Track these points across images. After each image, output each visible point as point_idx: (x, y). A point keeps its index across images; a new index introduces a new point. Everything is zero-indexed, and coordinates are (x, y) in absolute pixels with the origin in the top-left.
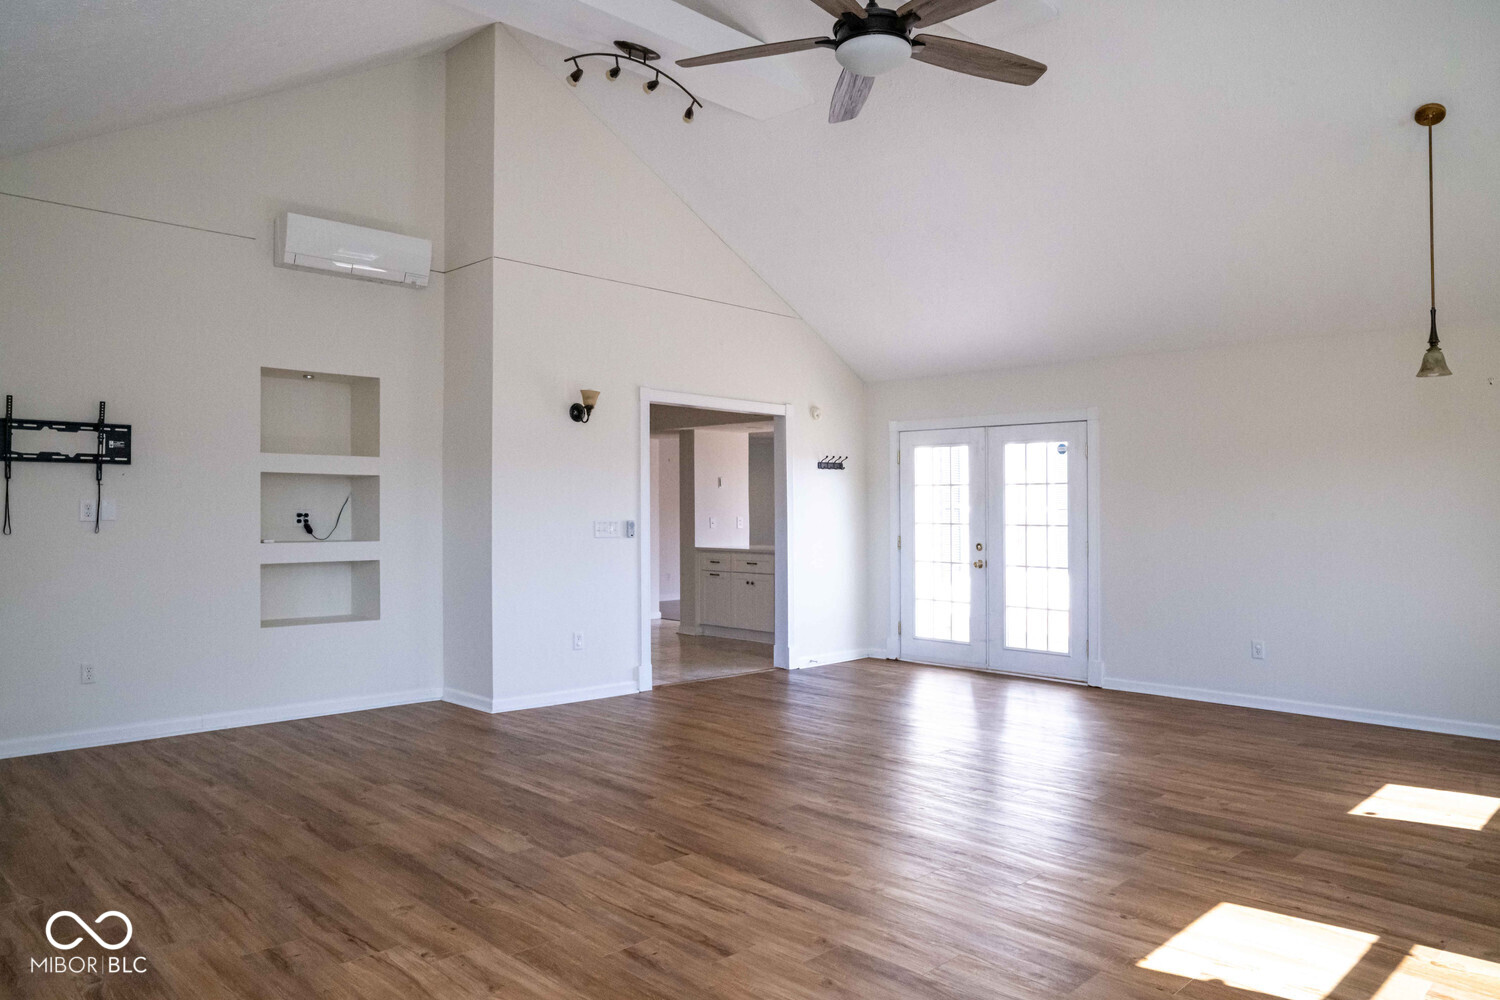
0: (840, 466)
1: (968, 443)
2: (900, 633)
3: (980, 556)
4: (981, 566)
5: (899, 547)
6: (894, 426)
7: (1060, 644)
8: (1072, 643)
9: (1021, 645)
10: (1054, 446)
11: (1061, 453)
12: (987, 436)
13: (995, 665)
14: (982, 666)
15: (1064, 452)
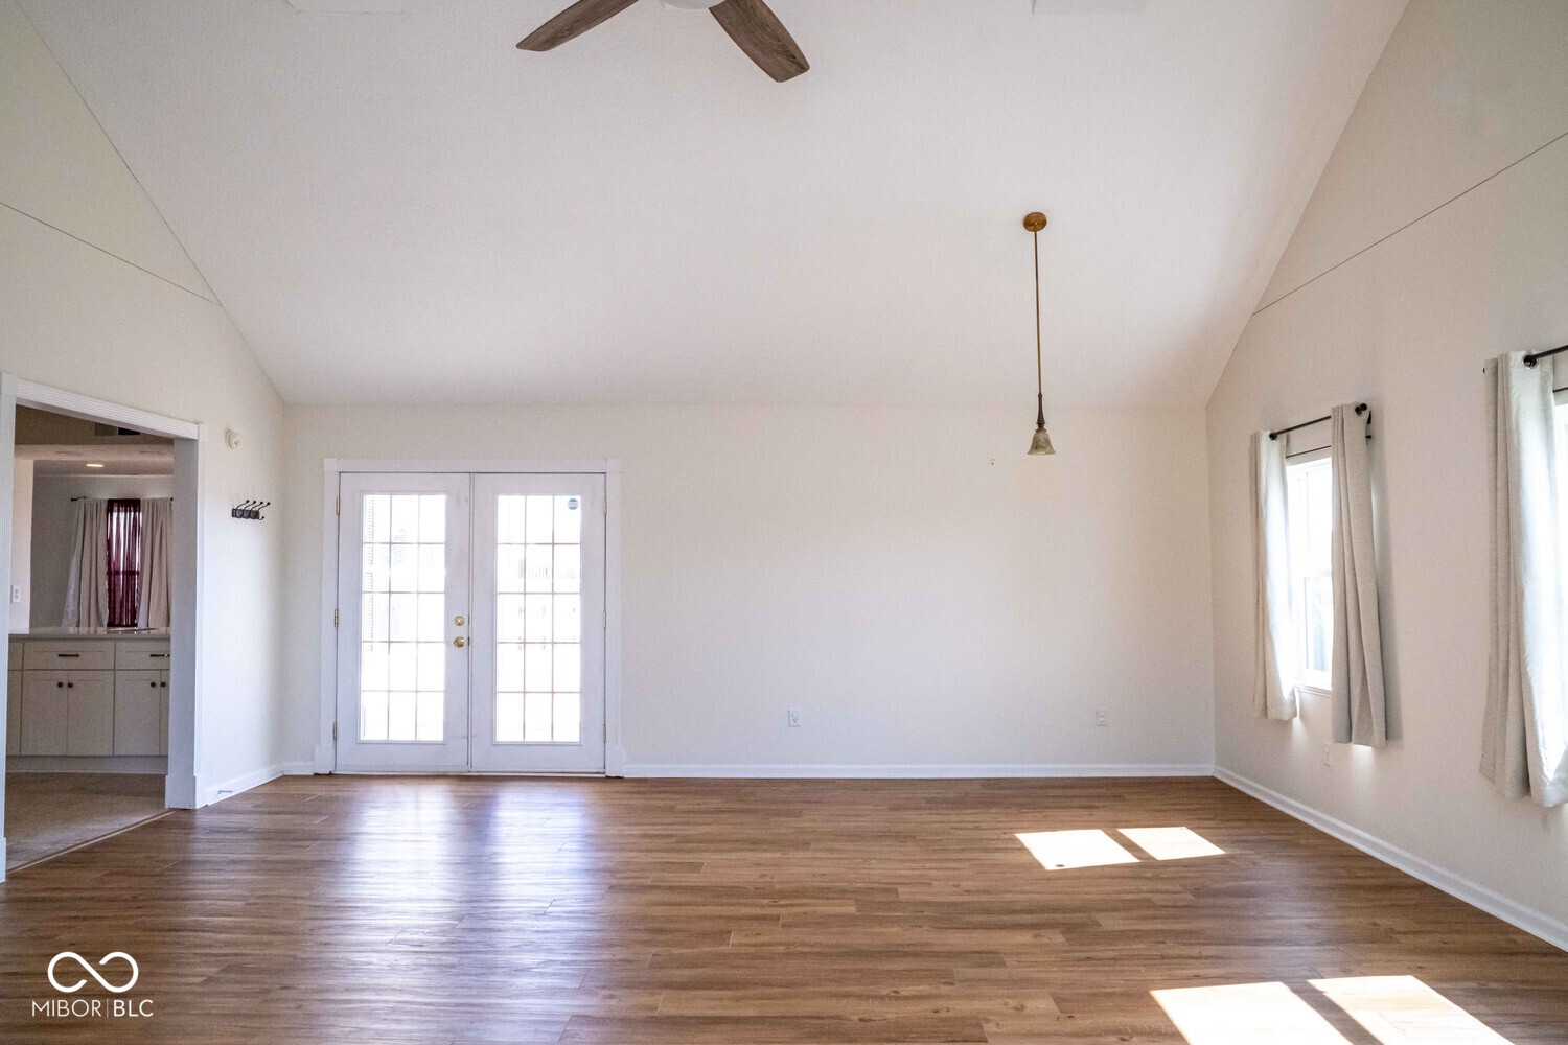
0: (255, 515)
1: (446, 492)
2: (335, 739)
3: (461, 632)
4: (461, 645)
5: (336, 624)
6: (331, 465)
7: (569, 730)
8: (584, 728)
9: (517, 737)
10: (563, 501)
11: (572, 508)
12: (472, 482)
13: (480, 766)
14: (464, 770)
15: (574, 508)
